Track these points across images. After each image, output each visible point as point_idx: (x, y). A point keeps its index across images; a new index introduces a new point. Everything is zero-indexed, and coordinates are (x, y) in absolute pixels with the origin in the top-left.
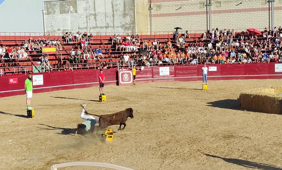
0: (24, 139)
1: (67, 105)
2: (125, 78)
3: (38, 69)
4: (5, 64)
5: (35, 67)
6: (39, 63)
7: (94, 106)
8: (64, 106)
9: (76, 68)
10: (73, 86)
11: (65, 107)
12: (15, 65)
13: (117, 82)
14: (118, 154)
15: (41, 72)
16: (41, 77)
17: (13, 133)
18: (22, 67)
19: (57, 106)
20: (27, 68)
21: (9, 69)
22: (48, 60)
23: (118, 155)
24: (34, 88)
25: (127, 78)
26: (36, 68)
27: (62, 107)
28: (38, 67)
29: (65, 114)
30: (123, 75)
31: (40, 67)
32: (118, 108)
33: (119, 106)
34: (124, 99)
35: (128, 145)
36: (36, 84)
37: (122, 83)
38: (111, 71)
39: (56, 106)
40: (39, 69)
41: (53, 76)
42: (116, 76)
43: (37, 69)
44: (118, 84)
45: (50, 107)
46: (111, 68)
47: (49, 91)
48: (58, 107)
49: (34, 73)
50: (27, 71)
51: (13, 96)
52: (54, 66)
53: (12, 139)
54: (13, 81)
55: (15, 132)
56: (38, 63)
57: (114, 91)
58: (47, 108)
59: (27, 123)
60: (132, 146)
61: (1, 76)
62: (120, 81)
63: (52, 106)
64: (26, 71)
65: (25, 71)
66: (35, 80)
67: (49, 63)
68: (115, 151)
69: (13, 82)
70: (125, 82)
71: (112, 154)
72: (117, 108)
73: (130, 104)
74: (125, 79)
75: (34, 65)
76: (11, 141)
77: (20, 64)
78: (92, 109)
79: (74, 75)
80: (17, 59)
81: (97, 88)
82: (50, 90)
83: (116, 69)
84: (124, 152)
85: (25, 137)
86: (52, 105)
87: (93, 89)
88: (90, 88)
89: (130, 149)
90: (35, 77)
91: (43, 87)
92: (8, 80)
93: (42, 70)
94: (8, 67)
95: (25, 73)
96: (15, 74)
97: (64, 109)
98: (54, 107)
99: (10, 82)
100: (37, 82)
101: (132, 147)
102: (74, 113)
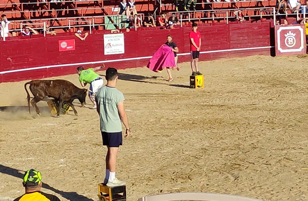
0: (88, 159)
1: (171, 95)
2: (288, 40)
3: (115, 22)
4: (51, 12)
5: (109, 17)
6: (117, 9)
7: (223, 97)
8: (163, 96)
9: (189, 19)
10: (182, 56)
11: (166, 98)
12: (71, 14)
13: (271, 48)
14: (272, 192)
15: (120, 28)
16: (121, 37)
17: (66, 145)
18: (82, 19)
19: (152, 96)
20: (93, 19)
21: (58, 22)
22: (134, 4)
23: (272, 194)
24: (108, 60)
25: (293, 40)
26: (110, 20)
27: (160, 98)
28: (115, 18)
29: (167, 111)
30: (286, 35)
31: (118, 18)
32: (273, 102)
33: (275, 98)
34: (286, 84)
35: (292, 177)
36: (111, 51)
37: (282, 51)
38: (260, 27)
39: (149, 95)
40: (117, 23)
41: (144, 37)
42: (269, 35)
43: (112, 22)
44: (273, 53)
45: (137, 98)
46: (260, 21)
47: (136, 67)
48: (153, 98)
49: (107, 30)
50: (94, 27)
51: (66, 74)
52: (145, 16)
53: (65, 158)
54: (66, 46)
55: (70, 145)
56: (114, 11)
57: (265, 67)
58: (132, 100)
59: (93, 128)
60: (300, 178)
61: (45, 36)
62: (279, 48)
63: (142, 97)
64: (92, 27)
65: (90, 25)
66: (110, 44)
67: (135, 10)
68: (266, 187)
69: (66, 48)
70: (289, 48)
71: (259, 192)
72: (270, 101)
73: (298, 95)
74: (290, 43)
75: (107, 15)
76: (63, 161)
77: (80, 12)
78: (219, 103)
79: (185, 35)
80: (75, 2)
81: (231, 60)
82: (137, 63)
83: (270, 23)
84: (284, 190)
85: (90, 154)
86: (141, 94)
87: (223, 63)
88: (217, 61)
89: (297, 185)
90: (109, 39)
91: (123, 58)
92: (58, 45)
93: (123, 24)
94: (57, 17)
95: (89, 30)
96: (70, 31)
97: (165, 101)
98: (145, 98)
99: (61, 48)
100: (113, 48)
101: (301, 180)
102: (183, 110)
